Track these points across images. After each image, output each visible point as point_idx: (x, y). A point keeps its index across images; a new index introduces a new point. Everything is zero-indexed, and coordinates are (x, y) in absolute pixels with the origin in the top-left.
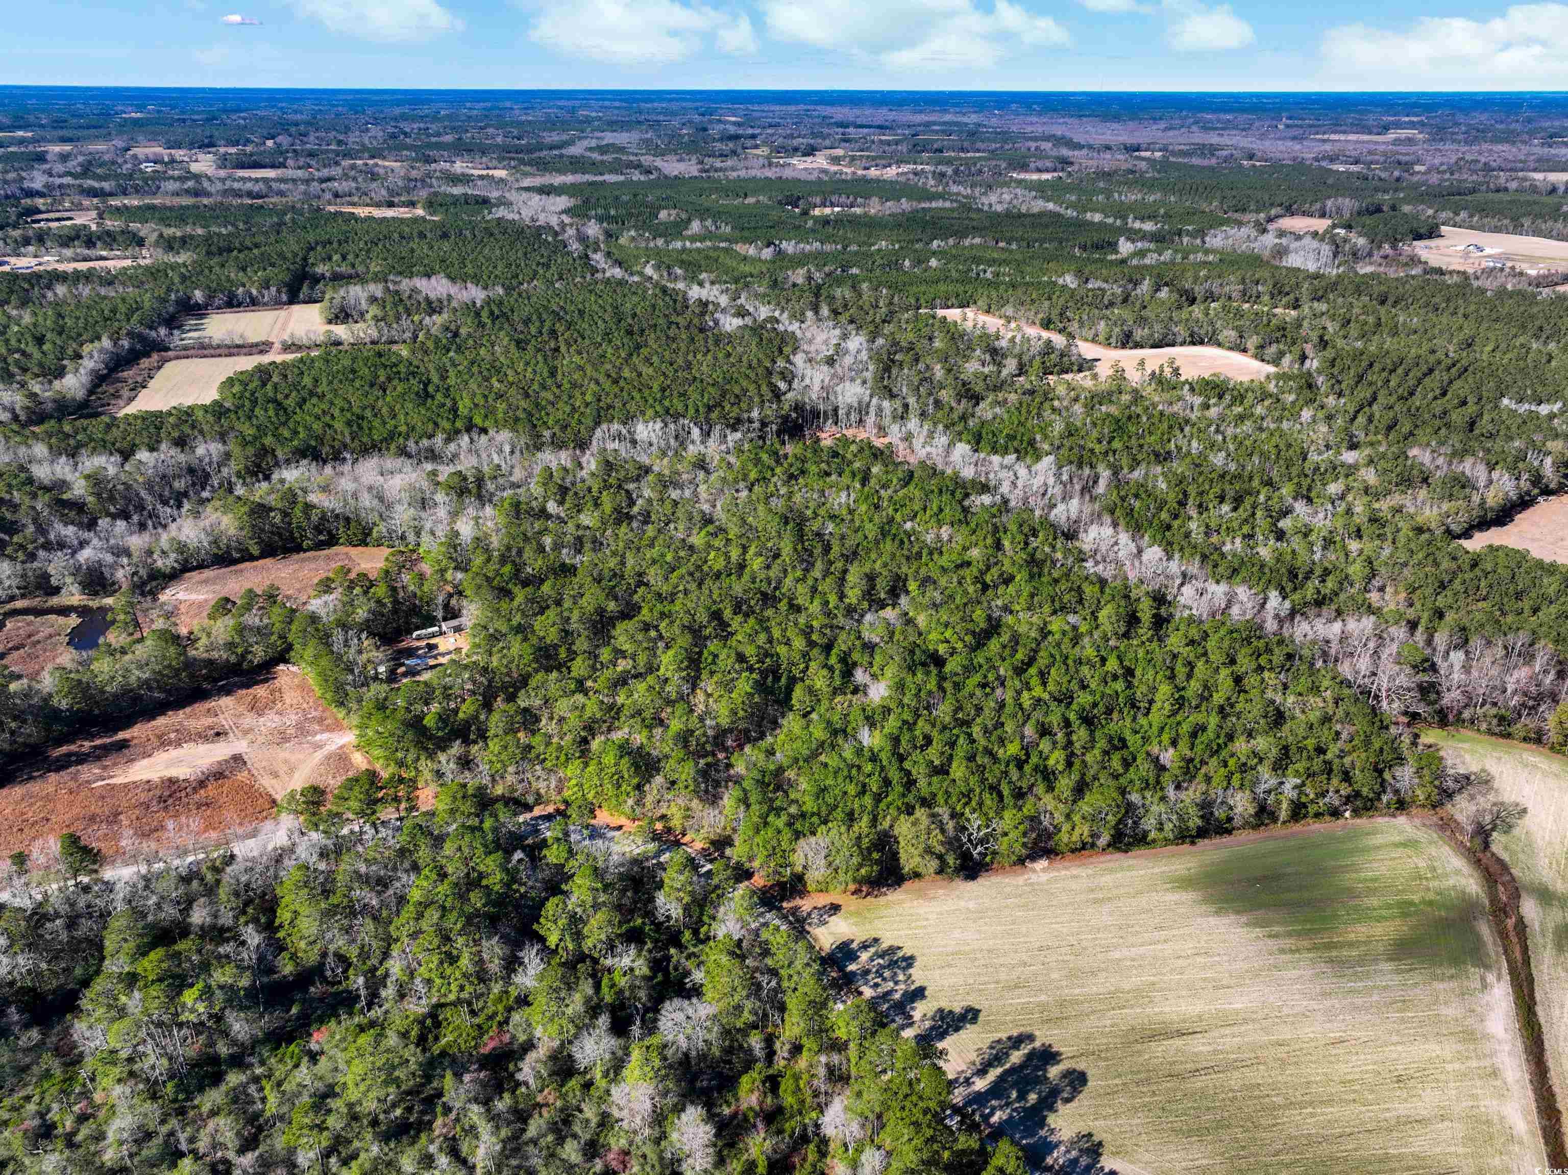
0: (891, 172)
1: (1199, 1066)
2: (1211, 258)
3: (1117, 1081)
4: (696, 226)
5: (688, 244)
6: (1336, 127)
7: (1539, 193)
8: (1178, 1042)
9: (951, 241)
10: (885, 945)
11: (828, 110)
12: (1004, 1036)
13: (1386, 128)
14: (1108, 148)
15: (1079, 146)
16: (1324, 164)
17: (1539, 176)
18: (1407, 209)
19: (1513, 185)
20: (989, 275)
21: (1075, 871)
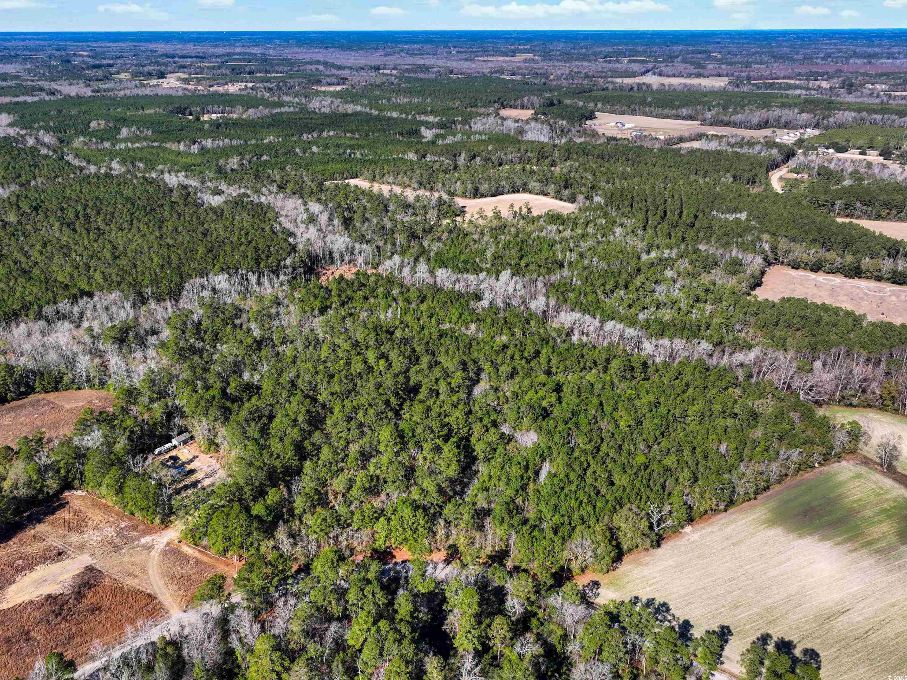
0: (233, 88)
1: (867, 629)
2: (483, 137)
3: (834, 650)
4: (125, 132)
5: (129, 144)
6: (486, 52)
7: (625, 90)
8: (845, 618)
9: (315, 134)
10: (644, 600)
11: (152, 46)
12: (754, 638)
13: (514, 53)
14: (362, 68)
15: (343, 68)
16: (498, 75)
17: (619, 80)
18: (567, 102)
19: (611, 86)
20: (358, 155)
21: (709, 529)
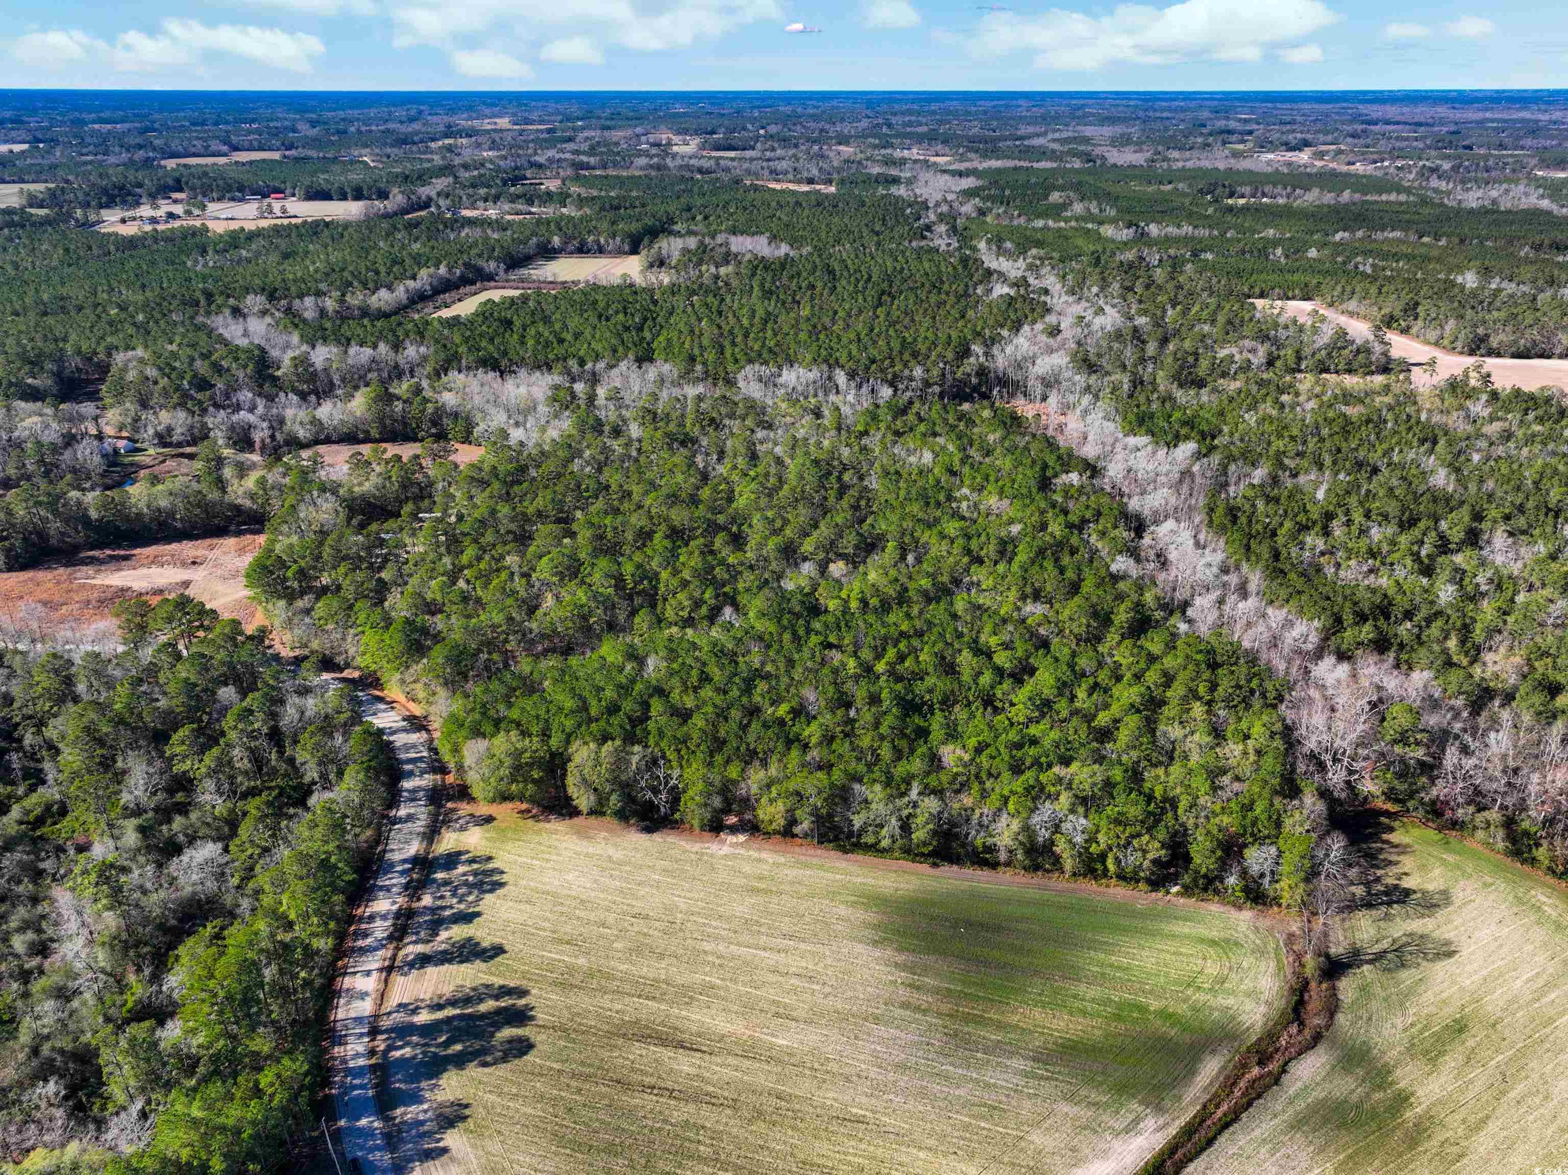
1: (660, 1084)
3: (556, 1065)
4: (1078, 208)
5: (1052, 223)
8: (666, 1054)
10: (492, 866)
12: (500, 982)
20: (1368, 268)
